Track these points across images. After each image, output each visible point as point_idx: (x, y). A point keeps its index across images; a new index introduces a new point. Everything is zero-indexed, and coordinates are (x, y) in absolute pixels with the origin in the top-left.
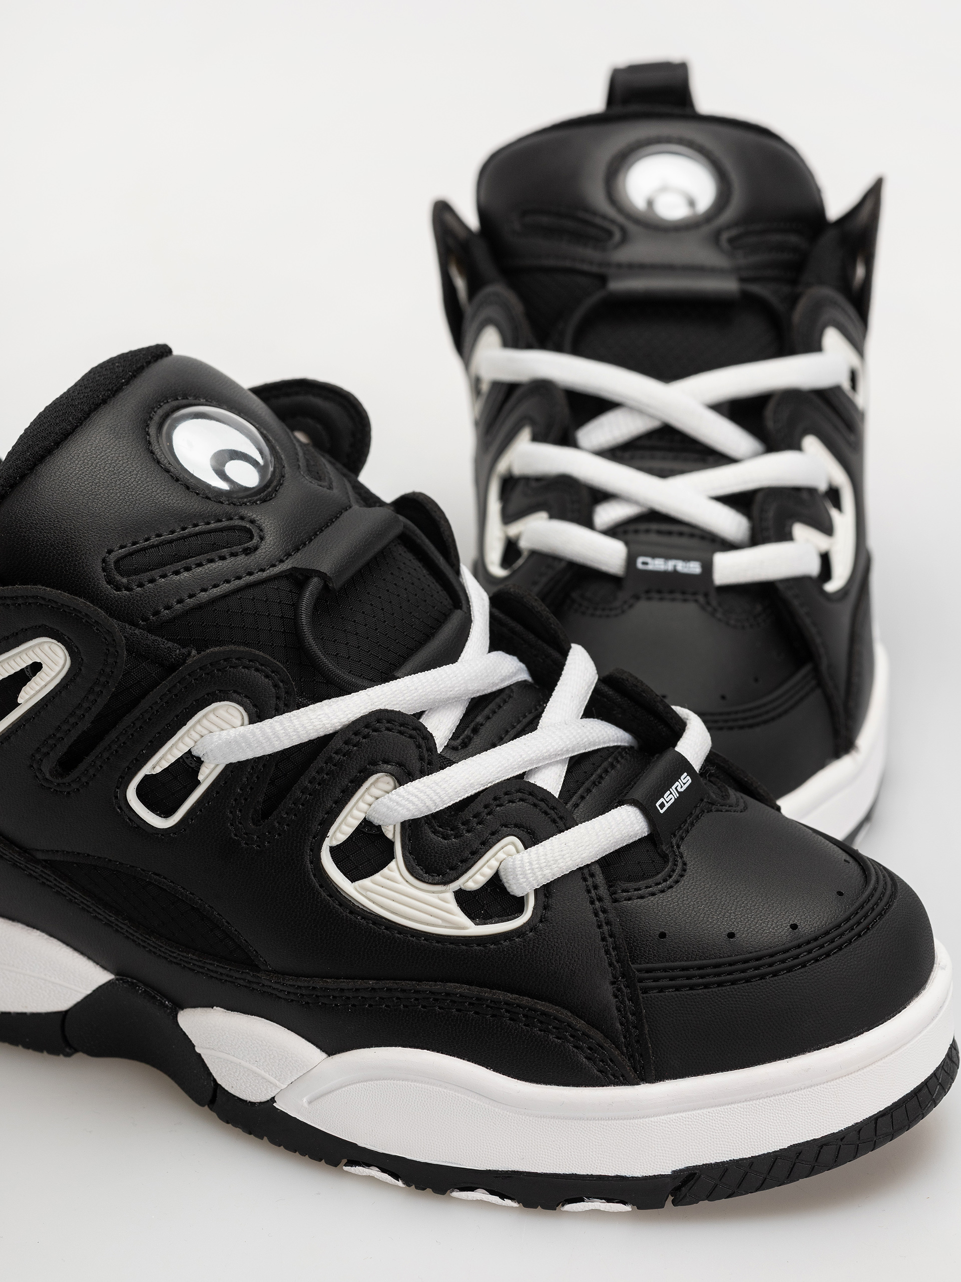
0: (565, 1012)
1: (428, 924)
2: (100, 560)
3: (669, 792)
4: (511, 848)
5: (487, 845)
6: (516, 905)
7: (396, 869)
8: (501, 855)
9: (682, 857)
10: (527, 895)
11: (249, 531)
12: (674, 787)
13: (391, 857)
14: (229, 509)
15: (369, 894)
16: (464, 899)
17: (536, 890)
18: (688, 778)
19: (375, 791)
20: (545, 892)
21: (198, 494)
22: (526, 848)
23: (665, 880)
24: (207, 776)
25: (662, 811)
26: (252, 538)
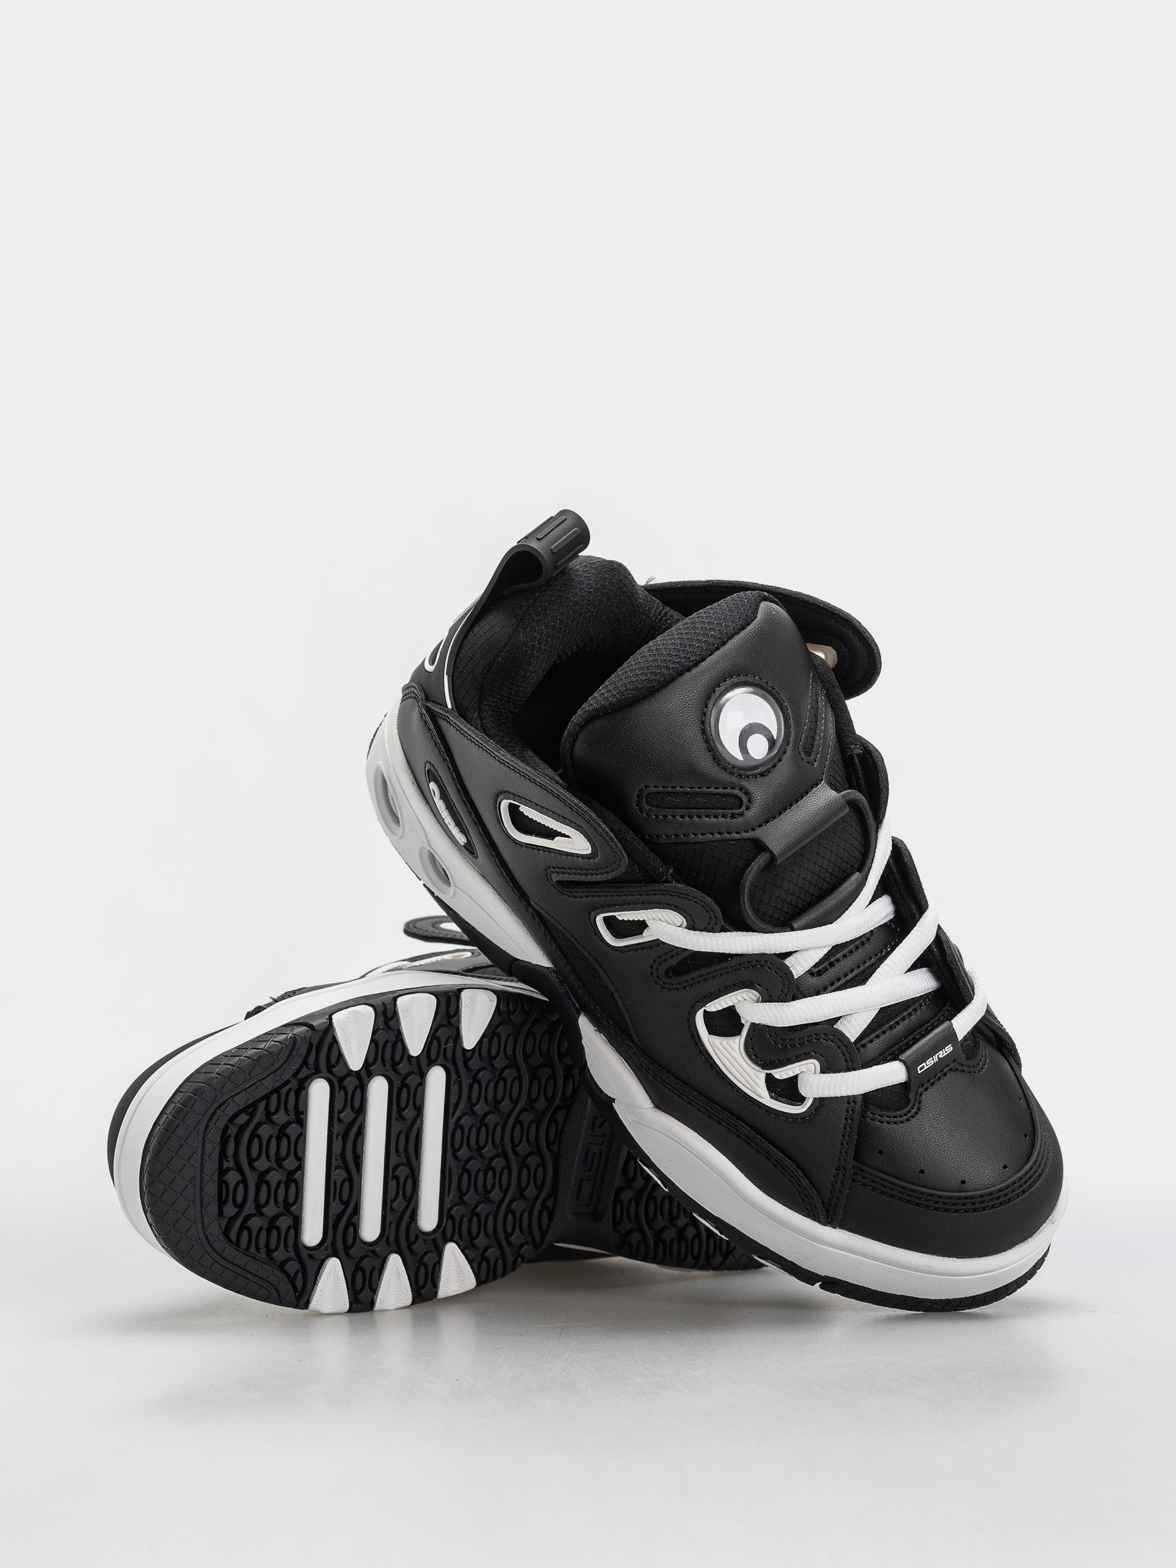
0: (800, 1172)
1: (742, 1083)
2: (638, 790)
3: (932, 1058)
4: (812, 1067)
5: (798, 1059)
6: (800, 1099)
7: (737, 1043)
8: (804, 1069)
9: (919, 1103)
10: (809, 1098)
11: (740, 799)
12: (936, 1055)
13: (739, 1033)
14: (735, 779)
15: (715, 1049)
16: (770, 1081)
17: (815, 1099)
18: (952, 1048)
19: (745, 996)
20: (821, 1103)
21: (719, 765)
22: (820, 1073)
23: (901, 1116)
24: (647, 937)
25: (919, 1072)
26: (740, 806)
